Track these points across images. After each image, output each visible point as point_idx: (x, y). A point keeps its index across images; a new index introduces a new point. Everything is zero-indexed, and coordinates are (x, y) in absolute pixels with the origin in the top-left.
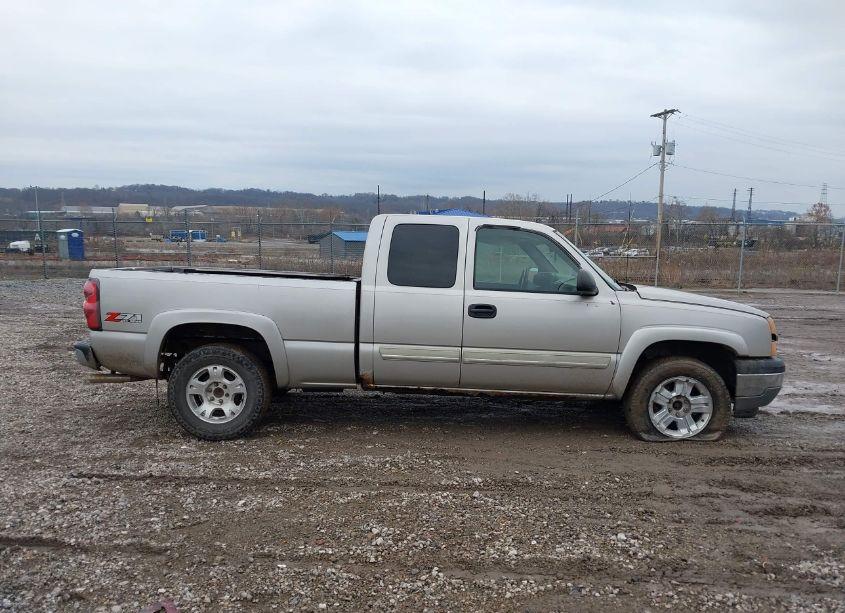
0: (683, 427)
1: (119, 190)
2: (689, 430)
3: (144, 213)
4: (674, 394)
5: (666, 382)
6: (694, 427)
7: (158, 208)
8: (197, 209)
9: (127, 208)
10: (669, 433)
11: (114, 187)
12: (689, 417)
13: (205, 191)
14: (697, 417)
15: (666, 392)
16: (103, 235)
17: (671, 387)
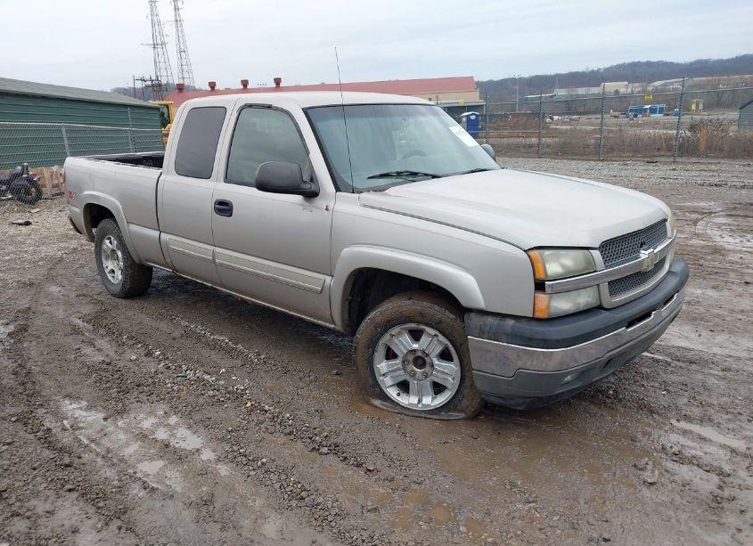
0: (414, 394)
1: (606, 70)
2: (419, 401)
3: (622, 90)
4: (415, 346)
5: (413, 326)
6: (427, 400)
7: (636, 85)
8: (676, 82)
9: (610, 87)
10: (393, 393)
11: (602, 68)
12: (427, 384)
13: (691, 64)
14: (438, 388)
15: (407, 338)
16: (574, 114)
17: (416, 335)
